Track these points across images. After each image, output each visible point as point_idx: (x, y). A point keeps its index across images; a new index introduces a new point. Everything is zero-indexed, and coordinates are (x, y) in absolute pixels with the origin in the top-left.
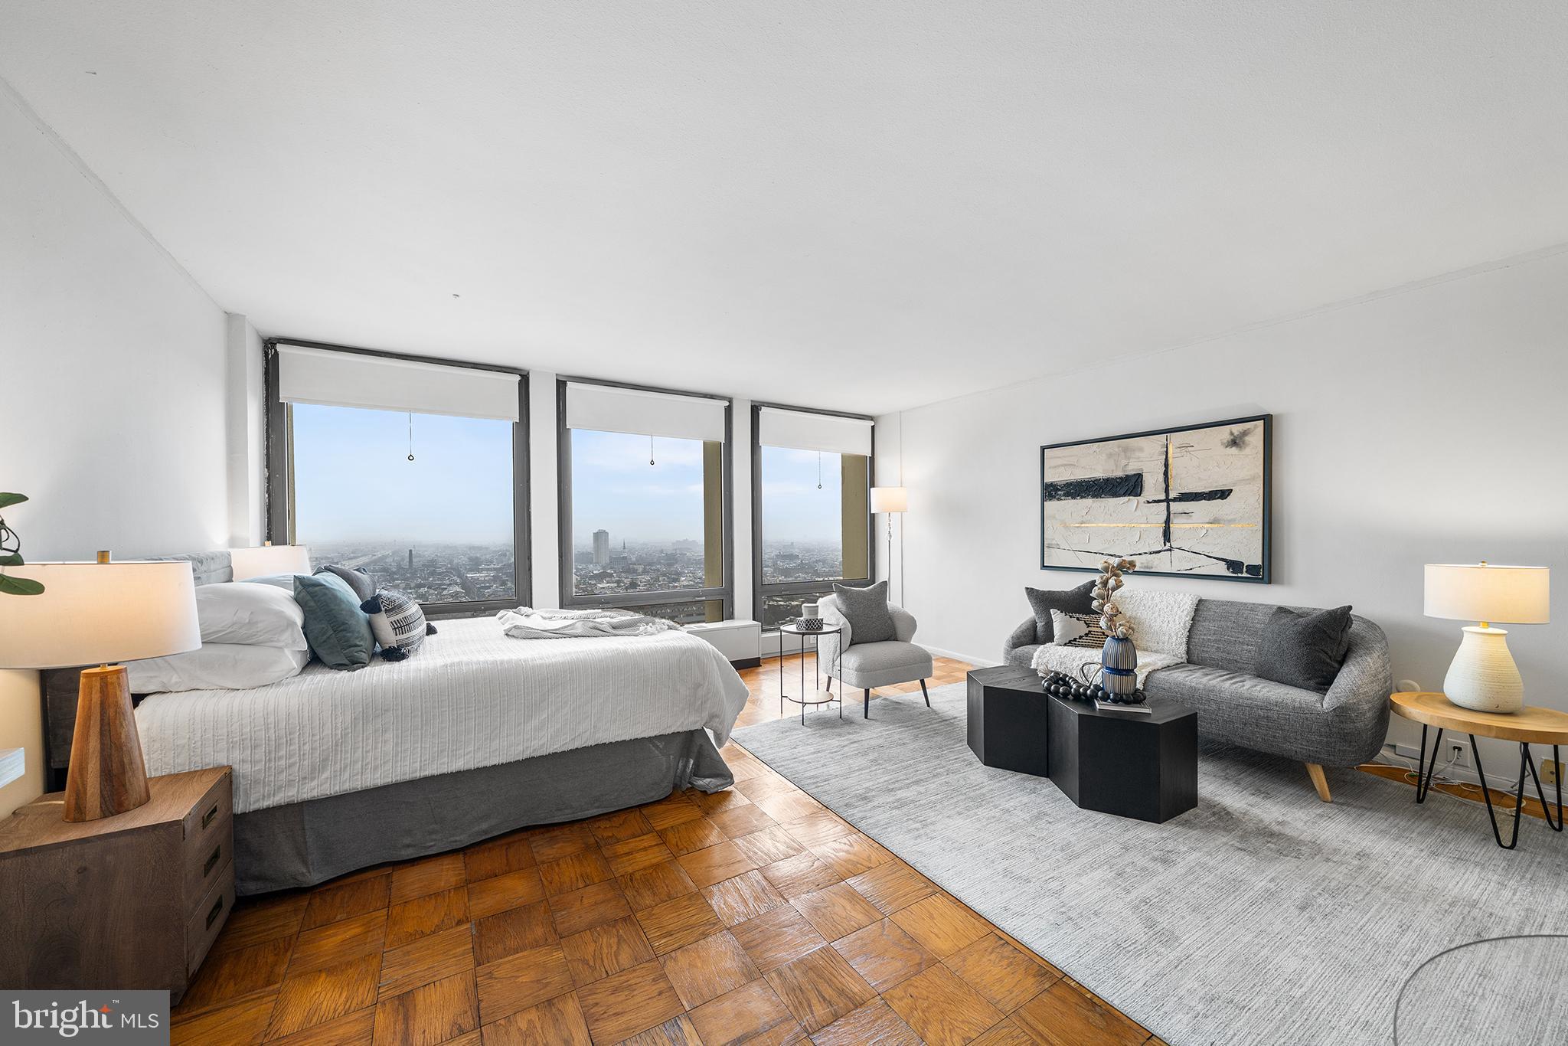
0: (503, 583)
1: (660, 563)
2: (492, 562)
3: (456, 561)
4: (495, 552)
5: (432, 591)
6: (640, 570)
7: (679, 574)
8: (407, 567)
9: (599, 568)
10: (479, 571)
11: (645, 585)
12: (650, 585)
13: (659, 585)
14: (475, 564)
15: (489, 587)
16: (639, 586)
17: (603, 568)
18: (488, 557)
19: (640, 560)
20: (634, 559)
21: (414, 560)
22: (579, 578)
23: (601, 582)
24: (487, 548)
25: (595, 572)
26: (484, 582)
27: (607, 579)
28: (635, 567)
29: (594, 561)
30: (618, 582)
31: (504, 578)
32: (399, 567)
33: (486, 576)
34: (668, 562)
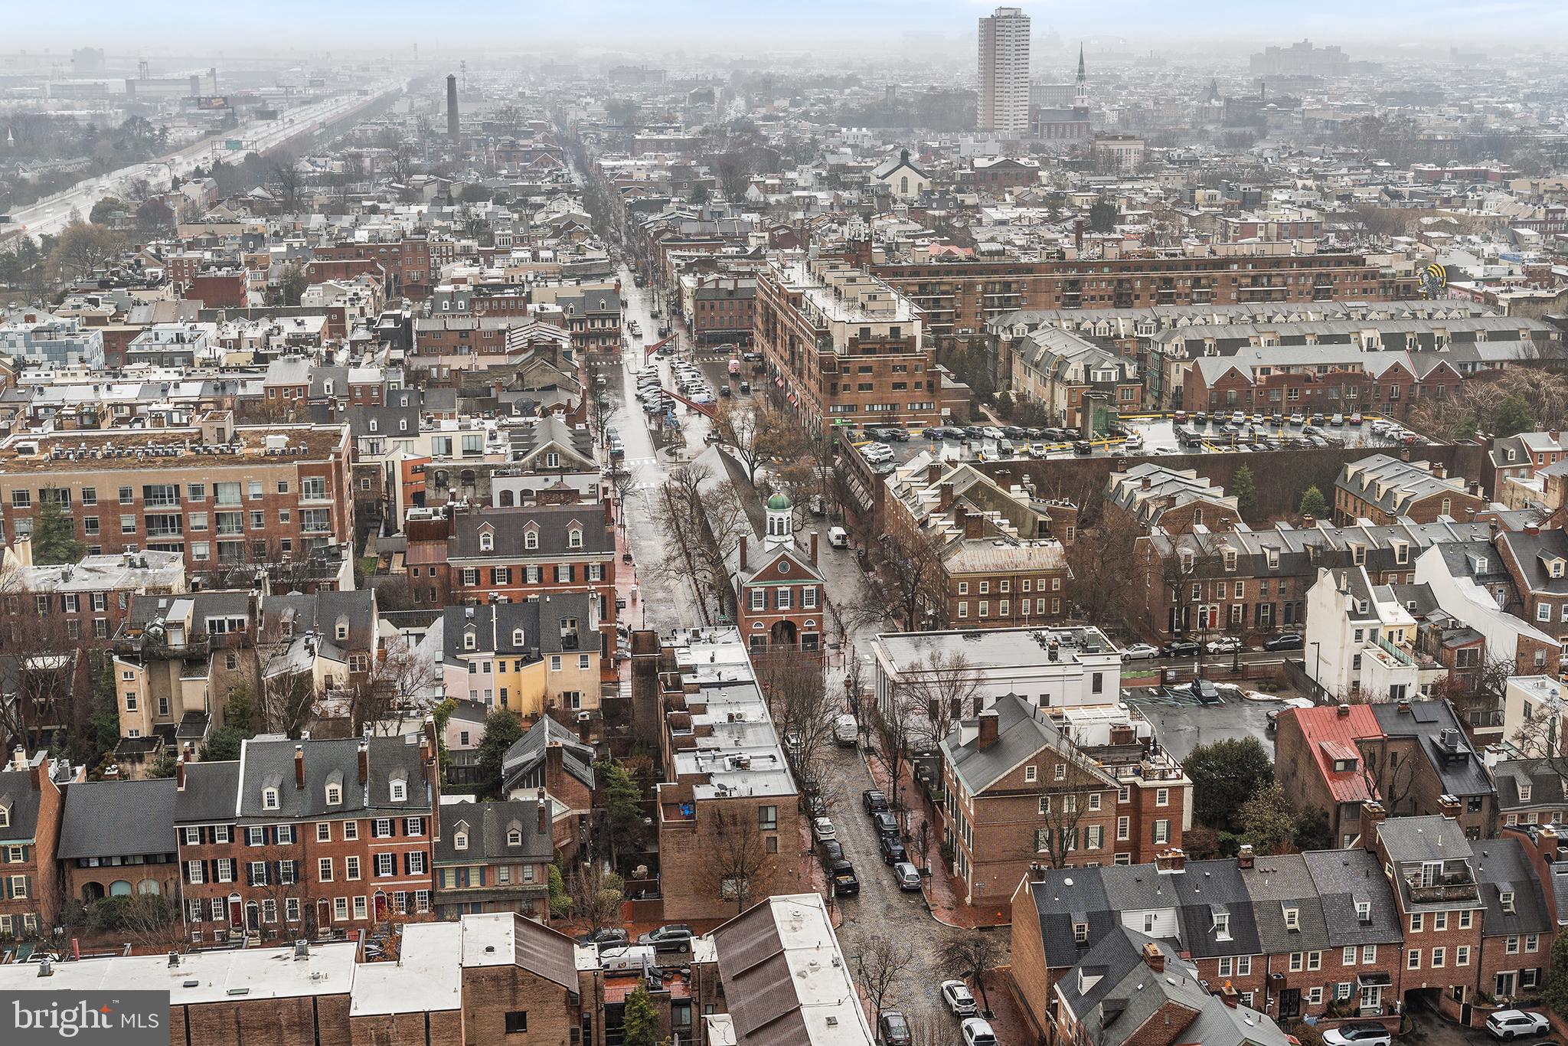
0: (700, 195)
1: (1202, 135)
2: (670, 119)
3: (571, 117)
5: (503, 212)
6: (1131, 161)
7: (1267, 179)
8: (446, 131)
9: (993, 147)
10: (635, 149)
11: (1143, 220)
12: (1163, 213)
13: (1192, 219)
15: (657, 206)
16: (1122, 220)
17: (1009, 147)
18: (661, 101)
19: (1135, 119)
20: (1112, 118)
21: (463, 109)
22: (926, 183)
23: (997, 200)
25: (980, 163)
26: (648, 185)
27: (1017, 190)
28: (1114, 146)
29: (980, 123)
30: (1054, 202)
31: (703, 173)
32: (425, 131)
33: (654, 167)
34: (1236, 130)
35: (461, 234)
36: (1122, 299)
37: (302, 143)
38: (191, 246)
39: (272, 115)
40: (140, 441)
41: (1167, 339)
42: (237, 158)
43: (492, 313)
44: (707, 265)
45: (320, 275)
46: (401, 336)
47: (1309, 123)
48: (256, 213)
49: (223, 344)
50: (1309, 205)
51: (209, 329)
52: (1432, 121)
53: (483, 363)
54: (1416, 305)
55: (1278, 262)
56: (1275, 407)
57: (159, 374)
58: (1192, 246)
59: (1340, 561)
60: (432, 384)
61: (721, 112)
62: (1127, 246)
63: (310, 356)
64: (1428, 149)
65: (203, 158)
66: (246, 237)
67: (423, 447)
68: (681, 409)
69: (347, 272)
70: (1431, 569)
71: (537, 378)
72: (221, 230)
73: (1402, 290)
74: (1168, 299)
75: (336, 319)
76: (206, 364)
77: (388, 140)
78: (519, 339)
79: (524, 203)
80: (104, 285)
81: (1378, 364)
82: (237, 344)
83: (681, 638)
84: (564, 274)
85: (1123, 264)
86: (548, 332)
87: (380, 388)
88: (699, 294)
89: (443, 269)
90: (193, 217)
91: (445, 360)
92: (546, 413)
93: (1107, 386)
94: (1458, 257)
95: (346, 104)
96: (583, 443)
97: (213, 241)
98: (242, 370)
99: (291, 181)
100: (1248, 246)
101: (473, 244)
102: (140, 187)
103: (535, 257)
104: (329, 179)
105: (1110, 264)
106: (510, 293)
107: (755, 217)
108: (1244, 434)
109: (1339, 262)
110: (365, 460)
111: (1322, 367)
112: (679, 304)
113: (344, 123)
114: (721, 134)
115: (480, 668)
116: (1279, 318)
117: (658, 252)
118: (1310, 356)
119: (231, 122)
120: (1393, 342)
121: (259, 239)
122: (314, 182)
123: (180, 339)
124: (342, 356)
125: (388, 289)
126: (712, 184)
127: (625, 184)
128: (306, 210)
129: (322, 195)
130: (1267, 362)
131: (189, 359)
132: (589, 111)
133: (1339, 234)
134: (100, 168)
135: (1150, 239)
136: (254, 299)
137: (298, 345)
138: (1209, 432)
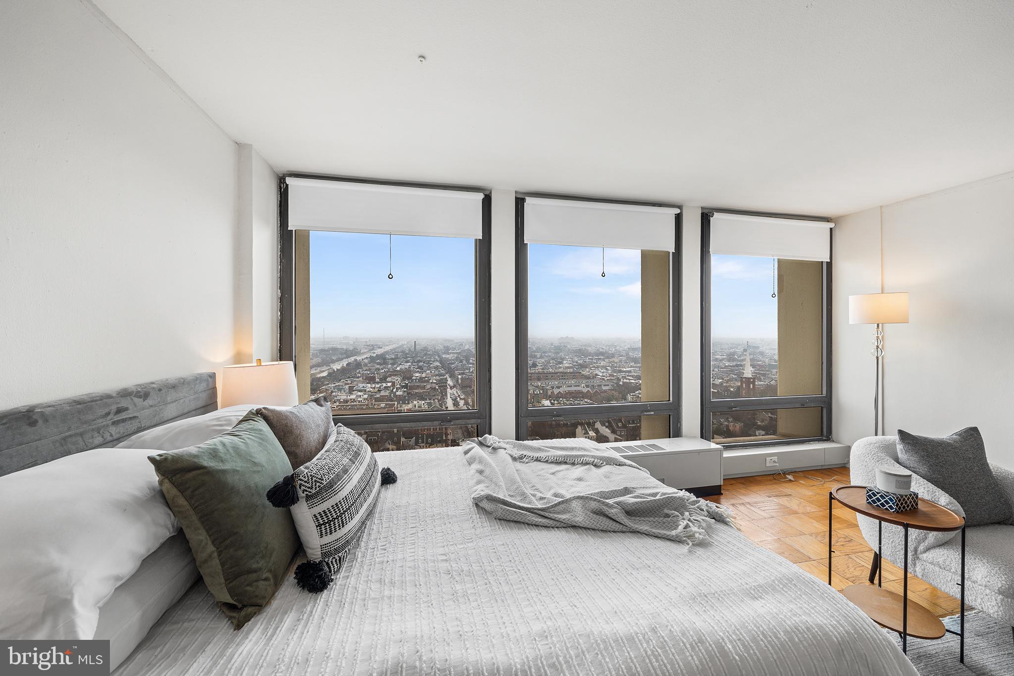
0: (461, 361)
1: (550, 352)
2: (455, 349)
3: (437, 348)
4: (457, 343)
5: (425, 365)
6: (538, 356)
7: (563, 359)
8: (414, 351)
10: (449, 354)
11: (542, 366)
12: (545, 366)
13: (550, 366)
14: (447, 350)
15: (453, 363)
18: (454, 346)
19: (539, 349)
20: (534, 349)
21: (417, 347)
24: (453, 341)
26: (451, 360)
28: (535, 354)
31: (462, 358)
32: (410, 350)
34: (557, 351)
35: (417, 369)
36: (539, 379)
37: (387, 352)
38: (365, 371)
39: (381, 348)
40: (356, 405)
41: (548, 386)
42: (375, 355)
43: (422, 382)
44: (463, 374)
45: (390, 376)
46: (406, 386)
47: (569, 350)
48: (378, 365)
49: (372, 388)
50: (570, 364)
51: (369, 385)
52: (589, 349)
53: (422, 391)
54: (591, 380)
55: (566, 373)
56: (568, 397)
57: (359, 393)
58: (551, 370)
59: (582, 424)
60: (412, 395)
61: (464, 347)
62: (539, 370)
63: (389, 390)
64: (590, 354)
65: (368, 355)
66: (376, 369)
67: (410, 406)
68: (458, 399)
69: (395, 375)
70: (598, 425)
71: (432, 394)
72: (371, 368)
73: (588, 378)
74: (547, 379)
75: (393, 384)
76: (369, 391)
77: (403, 352)
78: (428, 386)
79: (429, 363)
80: (349, 378)
81: (585, 390)
82: (374, 388)
83: (460, 441)
84: (436, 375)
85: (539, 373)
86: (434, 385)
87: (402, 395)
88: (462, 379)
89: (414, 374)
90: (366, 365)
91: (414, 391)
92: (434, 400)
93: (537, 394)
94: (597, 372)
95: (394, 346)
96: (441, 405)
97: (370, 370)
98: (376, 393)
99: (385, 359)
100: (561, 370)
101: (420, 370)
102: (356, 360)
103: (431, 372)
104: (392, 359)
105: (537, 373)
106: (426, 379)
107: (471, 365)
108: (562, 402)
109: (577, 373)
110: (399, 409)
111: (575, 391)
112: (458, 380)
113: (395, 349)
114: (464, 351)
115: (422, 446)
116: (567, 382)
117: (454, 372)
118: (573, 389)
119: (373, 349)
120: (587, 386)
121: (379, 369)
122: (388, 359)
123: (364, 387)
124: (395, 390)
125: (403, 378)
126: (463, 360)
127: (448, 359)
128: (388, 364)
129: (390, 362)
130: (566, 390)
131: (365, 391)
132: (440, 347)
133: (576, 368)
134: (347, 358)
135: (543, 369)
136: (377, 380)
137: (386, 388)
138: (556, 402)
